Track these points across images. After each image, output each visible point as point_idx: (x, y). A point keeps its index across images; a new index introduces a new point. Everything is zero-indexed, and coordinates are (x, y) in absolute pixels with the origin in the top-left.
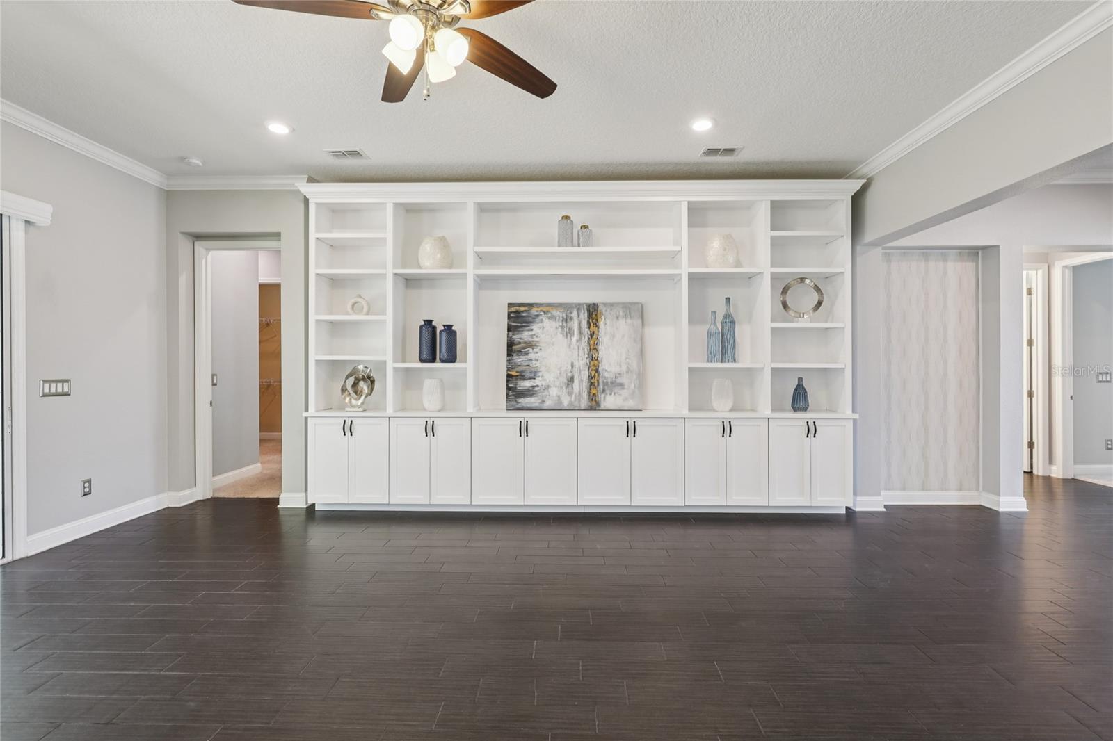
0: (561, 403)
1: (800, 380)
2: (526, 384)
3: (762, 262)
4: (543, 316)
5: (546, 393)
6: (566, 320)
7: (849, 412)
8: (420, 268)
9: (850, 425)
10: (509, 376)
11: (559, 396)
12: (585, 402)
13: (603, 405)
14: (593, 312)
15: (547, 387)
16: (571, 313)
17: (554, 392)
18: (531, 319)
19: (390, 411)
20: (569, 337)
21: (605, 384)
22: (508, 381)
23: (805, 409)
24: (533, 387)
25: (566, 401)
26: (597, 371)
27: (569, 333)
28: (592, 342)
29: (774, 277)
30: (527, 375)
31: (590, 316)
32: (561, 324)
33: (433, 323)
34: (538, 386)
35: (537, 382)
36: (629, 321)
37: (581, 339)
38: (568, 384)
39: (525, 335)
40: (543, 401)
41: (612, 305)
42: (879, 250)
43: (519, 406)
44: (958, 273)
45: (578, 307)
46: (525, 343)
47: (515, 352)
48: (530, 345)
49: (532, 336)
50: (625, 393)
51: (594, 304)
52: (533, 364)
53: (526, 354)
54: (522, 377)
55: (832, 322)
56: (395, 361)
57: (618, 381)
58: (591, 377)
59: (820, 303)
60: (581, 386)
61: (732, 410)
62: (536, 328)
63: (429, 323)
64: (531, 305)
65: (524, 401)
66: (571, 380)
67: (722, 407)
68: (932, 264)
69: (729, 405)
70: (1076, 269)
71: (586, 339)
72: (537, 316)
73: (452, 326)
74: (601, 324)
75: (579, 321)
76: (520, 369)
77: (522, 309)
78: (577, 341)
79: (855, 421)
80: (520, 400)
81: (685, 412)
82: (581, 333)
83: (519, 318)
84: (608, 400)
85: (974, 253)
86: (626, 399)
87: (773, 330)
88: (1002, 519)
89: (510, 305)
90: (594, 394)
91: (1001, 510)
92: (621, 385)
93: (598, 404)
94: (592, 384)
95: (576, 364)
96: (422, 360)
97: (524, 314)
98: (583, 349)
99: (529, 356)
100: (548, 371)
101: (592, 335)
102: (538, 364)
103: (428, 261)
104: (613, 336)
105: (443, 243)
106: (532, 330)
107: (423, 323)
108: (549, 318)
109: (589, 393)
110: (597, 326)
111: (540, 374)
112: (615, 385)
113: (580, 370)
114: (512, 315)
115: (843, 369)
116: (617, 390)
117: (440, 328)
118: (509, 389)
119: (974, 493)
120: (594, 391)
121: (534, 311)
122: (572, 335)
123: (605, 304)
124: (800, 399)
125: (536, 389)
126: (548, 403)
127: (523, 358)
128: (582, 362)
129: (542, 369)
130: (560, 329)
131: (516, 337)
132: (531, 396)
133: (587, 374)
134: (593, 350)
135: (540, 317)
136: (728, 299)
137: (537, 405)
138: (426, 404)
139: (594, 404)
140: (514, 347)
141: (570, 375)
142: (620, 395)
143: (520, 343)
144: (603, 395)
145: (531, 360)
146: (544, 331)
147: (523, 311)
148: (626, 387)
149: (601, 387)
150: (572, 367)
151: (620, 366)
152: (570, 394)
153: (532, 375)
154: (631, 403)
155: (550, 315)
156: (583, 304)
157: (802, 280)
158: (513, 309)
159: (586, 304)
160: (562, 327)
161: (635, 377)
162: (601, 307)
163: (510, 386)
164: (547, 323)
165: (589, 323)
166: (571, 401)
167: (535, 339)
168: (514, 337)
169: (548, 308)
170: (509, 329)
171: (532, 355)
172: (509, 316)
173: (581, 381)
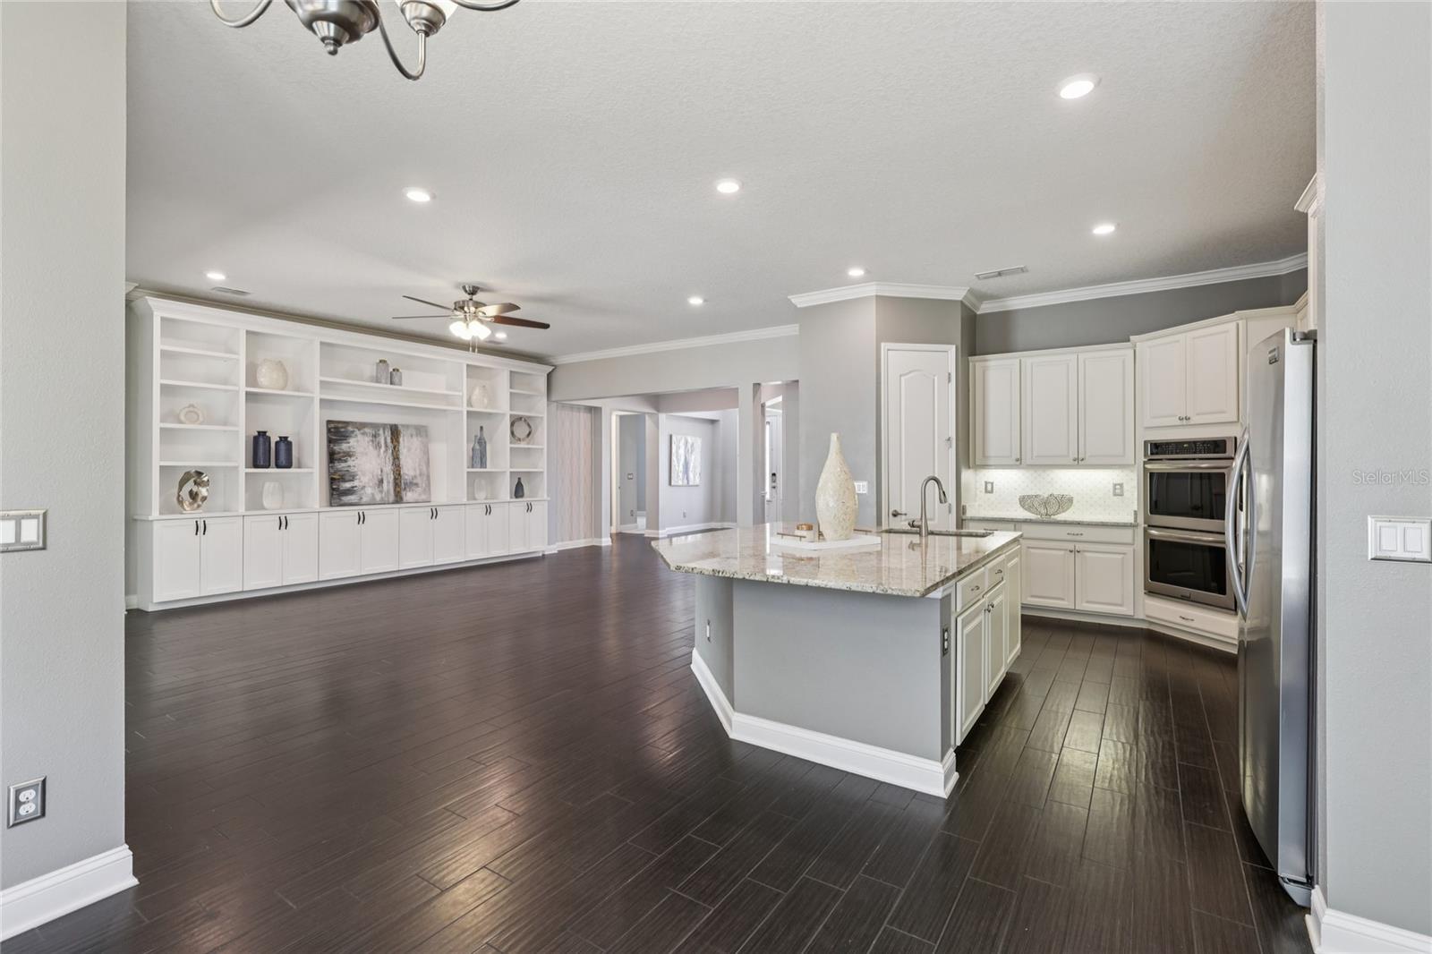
0: (375, 499)
1: (519, 479)
2: (348, 485)
3: (504, 407)
4: (357, 432)
5: (362, 492)
6: (375, 436)
7: (545, 497)
9: (546, 504)
10: (332, 480)
11: (373, 494)
12: (392, 498)
13: (405, 499)
14: (395, 431)
15: (364, 487)
16: (379, 431)
17: (369, 491)
18: (347, 434)
19: (242, 510)
20: (378, 449)
21: (406, 484)
22: (330, 483)
23: (522, 496)
24: (353, 487)
25: (378, 497)
26: (399, 474)
27: (378, 446)
28: (395, 453)
29: (511, 416)
30: (347, 478)
31: (392, 434)
32: (371, 439)
34: (356, 486)
35: (356, 483)
36: (420, 439)
37: (387, 450)
38: (379, 485)
39: (344, 446)
40: (361, 498)
41: (407, 427)
42: (555, 404)
43: (342, 502)
44: (584, 418)
45: (384, 426)
46: (344, 452)
47: (335, 460)
48: (349, 454)
49: (349, 447)
50: (419, 490)
51: (395, 425)
52: (352, 470)
53: (346, 461)
54: (343, 479)
55: (533, 444)
56: (245, 466)
57: (415, 481)
58: (395, 479)
59: (530, 433)
60: (388, 486)
61: (486, 499)
62: (352, 441)
63: (262, 434)
64: (347, 423)
65: (346, 499)
66: (381, 481)
67: (481, 496)
68: (574, 413)
69: (484, 496)
70: (622, 418)
71: (391, 451)
72: (353, 432)
73: (287, 438)
74: (401, 440)
75: (384, 437)
76: (340, 473)
77: (340, 425)
78: (384, 452)
79: (549, 501)
80: (341, 498)
81: (465, 500)
82: (386, 446)
83: (336, 433)
84: (409, 496)
85: (591, 409)
86: (420, 495)
87: (511, 448)
88: (603, 549)
89: (329, 422)
90: (399, 492)
91: (603, 545)
92: (416, 484)
93: (401, 498)
94: (396, 484)
95: (384, 469)
96: (256, 466)
97: (343, 430)
98: (389, 458)
99: (349, 463)
100: (364, 475)
101: (394, 448)
102: (356, 469)
103: (268, 380)
104: (409, 449)
105: (280, 366)
106: (349, 443)
108: (363, 434)
109: (395, 490)
110: (398, 442)
111: (357, 477)
112: (412, 485)
113: (387, 474)
114: (332, 430)
115: (542, 472)
116: (413, 488)
117: (274, 439)
118: (333, 489)
119: (590, 540)
120: (398, 489)
121: (350, 429)
122: (380, 447)
123: (403, 426)
124: (518, 491)
125: (355, 488)
126: (365, 499)
127: (343, 465)
128: (388, 468)
129: (359, 473)
130: (370, 443)
131: (336, 448)
132: (352, 494)
133: (392, 476)
134: (396, 458)
135: (355, 433)
136: (482, 428)
137: (356, 501)
138: (265, 504)
139: (398, 499)
140: (336, 456)
141: (380, 477)
142: (416, 491)
143: (339, 453)
144: (404, 492)
145: (349, 466)
146: (358, 444)
147: (342, 427)
148: (419, 485)
149: (403, 486)
150: (382, 471)
151: (415, 470)
152: (381, 492)
153: (351, 478)
154: (424, 497)
155: (362, 431)
156: (387, 425)
157: (521, 418)
158: (332, 425)
159: (389, 425)
160: (372, 441)
161: (425, 479)
162: (400, 428)
163: (332, 487)
164: (360, 437)
165: (392, 439)
166: (382, 498)
167: (352, 450)
168: (335, 448)
169: (361, 426)
170: (330, 441)
171: (350, 462)
172: (329, 431)
173: (388, 482)
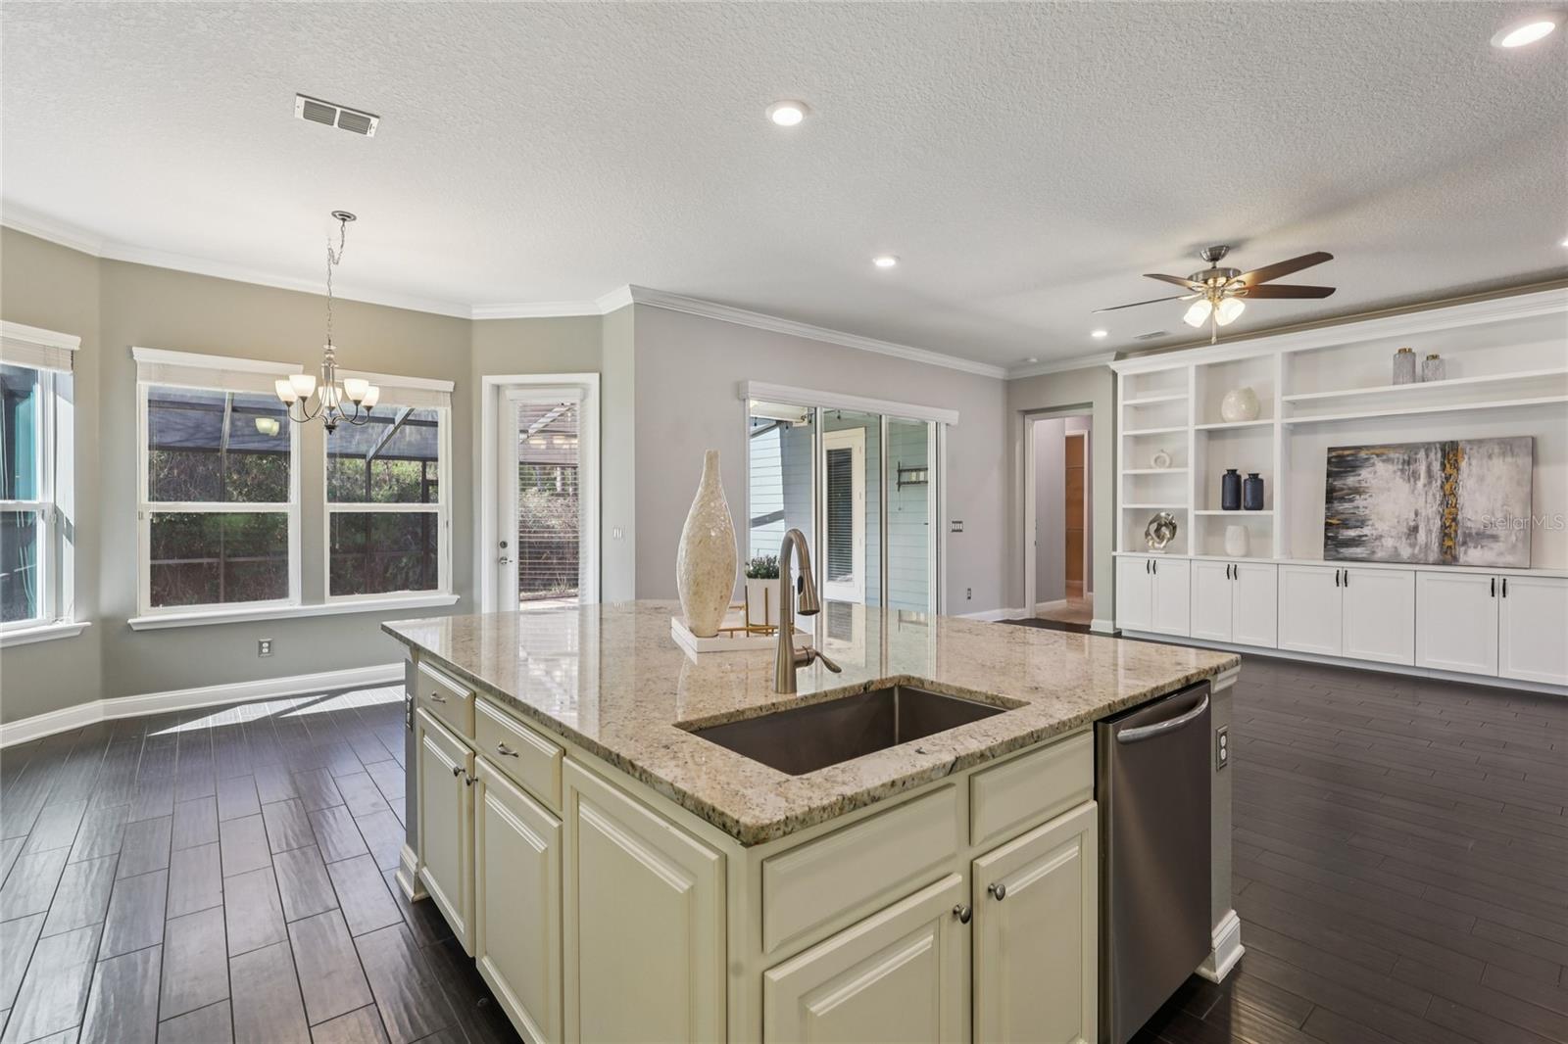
0: (1399, 555)
2: (1352, 533)
4: (1375, 459)
5: (1377, 543)
6: (1408, 462)
8: (1225, 422)
10: (1328, 526)
11: (1396, 547)
12: (1434, 554)
13: (1462, 559)
14: (1450, 452)
15: (1380, 537)
16: (1416, 454)
17: (1389, 542)
18: (1358, 463)
19: (1191, 554)
20: (1412, 480)
21: (1468, 536)
22: (1326, 530)
24: (1360, 536)
25: (1406, 552)
26: (1454, 520)
27: (1413, 477)
28: (1447, 487)
30: (1352, 523)
31: (1445, 456)
32: (1400, 467)
33: (1238, 472)
34: (1366, 536)
35: (1366, 531)
36: (1509, 459)
37: (1430, 483)
38: (1409, 535)
39: (1351, 481)
40: (1373, 552)
41: (1480, 442)
43: (1341, 556)
45: (1428, 447)
46: (1350, 489)
47: (1336, 499)
48: (1357, 491)
49: (1359, 481)
50: (1498, 546)
51: (1452, 442)
52: (1361, 512)
53: (1351, 500)
54: (1346, 525)
56: (1196, 509)
57: (1489, 531)
58: (1444, 527)
60: (1429, 536)
62: (1365, 473)
63: (1233, 472)
64: (1359, 448)
65: (1347, 552)
66: (1415, 529)
71: (1439, 482)
72: (1367, 459)
73: (1258, 475)
74: (1463, 465)
75: (1429, 462)
76: (1344, 516)
77: (1347, 452)
78: (1425, 486)
80: (1342, 550)
82: (1430, 476)
83: (1342, 463)
84: (1473, 554)
86: (1501, 554)
89: (1330, 450)
90: (1450, 547)
92: (1494, 538)
93: (1455, 558)
94: (1446, 533)
95: (1422, 511)
96: (1225, 508)
97: (1349, 459)
98: (1434, 495)
99: (1355, 504)
100: (1381, 520)
101: (1447, 479)
102: (1367, 512)
103: (1232, 413)
104: (1481, 479)
105: (1249, 394)
106: (1360, 475)
107: (1226, 473)
108: (1384, 461)
109: (1441, 545)
110: (1457, 468)
111: (1370, 523)
112: (1482, 537)
113: (1428, 519)
114: (1333, 460)
116: (1485, 542)
117: (1244, 477)
118: (1327, 538)
120: (1448, 543)
121: (1363, 454)
122: (1417, 479)
123: (1469, 442)
125: (1364, 538)
126: (1380, 554)
127: (1347, 505)
128: (1431, 510)
129: (1373, 517)
130: (1399, 473)
131: (1338, 483)
132: (1357, 546)
133: (1438, 523)
134: (1449, 494)
135: (1372, 461)
137: (1364, 555)
138: (1229, 551)
139: (1448, 556)
140: (1335, 494)
141: (1412, 524)
142: (1491, 549)
143: (1342, 489)
144: (1463, 549)
145: (1358, 507)
146: (1376, 476)
147: (1348, 456)
148: (1502, 539)
149: (1460, 538)
150: (1416, 514)
151: (1493, 514)
152: (1413, 546)
153: (1359, 524)
154: (1507, 559)
155: (1384, 457)
156: (1434, 443)
158: (1334, 454)
159: (1440, 443)
160: (1402, 471)
162: (1463, 445)
163: (1330, 534)
164: (1381, 467)
165: (1443, 466)
166: (1414, 554)
167: (1364, 485)
168: (1336, 483)
169: (1382, 451)
170: (1329, 475)
171: (1359, 501)
172: (1329, 461)
173: (1429, 532)
